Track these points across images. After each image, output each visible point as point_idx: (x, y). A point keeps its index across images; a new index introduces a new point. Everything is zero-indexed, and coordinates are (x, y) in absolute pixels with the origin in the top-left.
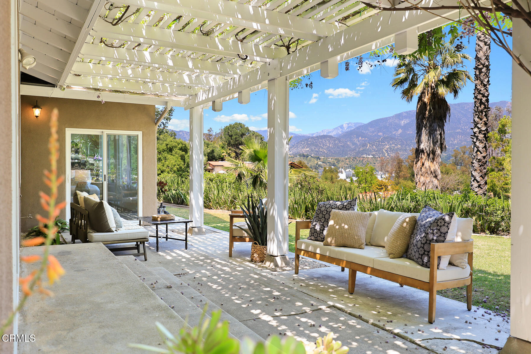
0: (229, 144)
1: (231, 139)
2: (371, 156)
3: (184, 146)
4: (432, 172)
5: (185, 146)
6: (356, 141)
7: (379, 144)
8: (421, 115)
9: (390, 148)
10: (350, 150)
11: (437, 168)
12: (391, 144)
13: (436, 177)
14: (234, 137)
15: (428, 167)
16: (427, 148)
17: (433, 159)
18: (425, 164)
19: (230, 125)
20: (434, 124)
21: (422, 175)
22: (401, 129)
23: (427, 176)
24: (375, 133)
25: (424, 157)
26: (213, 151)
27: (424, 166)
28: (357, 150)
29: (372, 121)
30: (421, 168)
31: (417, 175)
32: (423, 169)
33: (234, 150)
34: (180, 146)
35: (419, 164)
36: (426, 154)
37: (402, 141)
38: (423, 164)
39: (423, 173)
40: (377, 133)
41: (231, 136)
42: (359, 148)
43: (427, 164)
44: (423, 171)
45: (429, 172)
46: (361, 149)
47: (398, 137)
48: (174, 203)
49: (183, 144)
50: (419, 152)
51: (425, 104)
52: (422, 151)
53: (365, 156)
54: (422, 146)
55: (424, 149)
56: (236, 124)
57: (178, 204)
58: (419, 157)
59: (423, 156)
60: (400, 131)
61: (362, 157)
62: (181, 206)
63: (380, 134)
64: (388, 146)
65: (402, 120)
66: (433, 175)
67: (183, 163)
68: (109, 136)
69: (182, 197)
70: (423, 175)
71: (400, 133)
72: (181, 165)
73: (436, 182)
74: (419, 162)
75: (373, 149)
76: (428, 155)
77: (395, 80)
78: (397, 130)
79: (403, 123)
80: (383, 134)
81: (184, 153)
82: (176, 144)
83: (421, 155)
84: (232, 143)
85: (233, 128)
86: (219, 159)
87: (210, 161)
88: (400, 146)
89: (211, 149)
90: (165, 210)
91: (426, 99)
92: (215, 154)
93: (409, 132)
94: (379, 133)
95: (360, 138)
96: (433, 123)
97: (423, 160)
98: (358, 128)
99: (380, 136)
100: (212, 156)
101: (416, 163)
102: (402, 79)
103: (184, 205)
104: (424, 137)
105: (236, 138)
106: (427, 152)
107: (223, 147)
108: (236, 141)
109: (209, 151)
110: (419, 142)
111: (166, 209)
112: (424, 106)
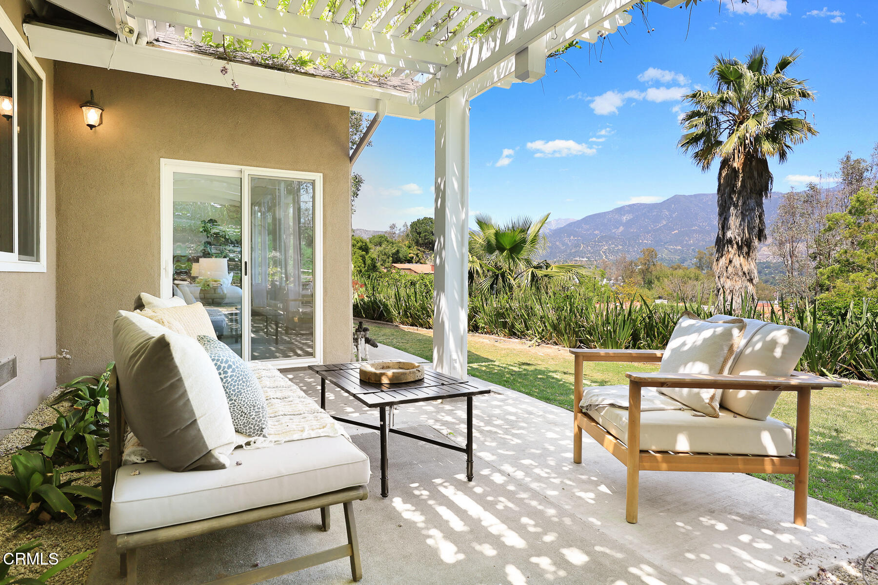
0: (417, 243)
1: (420, 237)
2: (585, 259)
3: (364, 244)
4: (744, 273)
5: (366, 244)
6: (566, 240)
7: (595, 245)
8: (728, 188)
9: (609, 250)
10: (559, 252)
11: (753, 267)
12: (610, 245)
13: (751, 280)
14: (423, 235)
15: (738, 266)
16: (737, 237)
17: (748, 254)
18: (734, 261)
19: (418, 220)
20: (749, 201)
21: (728, 278)
22: (623, 226)
23: (737, 279)
24: (591, 231)
25: (732, 251)
26: (398, 251)
27: (733, 264)
28: (568, 251)
29: (587, 217)
30: (727, 268)
31: (719, 277)
32: (730, 269)
33: (423, 250)
34: (359, 244)
35: (723, 261)
36: (735, 246)
37: (624, 241)
38: (731, 262)
39: (730, 275)
40: (593, 232)
41: (419, 233)
42: (571, 250)
43: (738, 261)
44: (730, 272)
45: (740, 273)
46: (573, 251)
47: (619, 236)
48: (367, 317)
49: (363, 243)
50: (722, 243)
51: (735, 171)
52: (730, 242)
53: (578, 259)
54: (729, 234)
55: (733, 238)
56: (425, 218)
57: (373, 319)
58: (723, 251)
59: (730, 249)
60: (621, 229)
61: (575, 260)
62: (379, 322)
63: (596, 232)
64: (606, 248)
65: (624, 215)
66: (746, 277)
67: (363, 265)
68: (254, 179)
69: (380, 308)
70: (731, 277)
71: (622, 232)
72: (361, 268)
73: (751, 288)
74: (724, 257)
75: (587, 251)
76: (740, 248)
77: (686, 136)
78: (618, 228)
79: (625, 218)
80: (601, 233)
81: (364, 253)
82: (355, 242)
83: (728, 247)
84: (421, 241)
85: (421, 224)
86: (405, 261)
87: (395, 263)
88: (621, 247)
89: (396, 249)
90: (367, 336)
91: (737, 164)
92: (401, 255)
93: (632, 230)
94: (595, 230)
95: (572, 238)
96: (748, 199)
97: (731, 256)
98: (570, 225)
99: (597, 235)
100: (397, 258)
101: (717, 260)
102: (697, 135)
103: (383, 321)
104: (734, 221)
105: (425, 236)
106: (737, 243)
107: (409, 247)
108: (425, 239)
109: (394, 251)
110: (724, 227)
111: (369, 335)
112: (733, 174)
